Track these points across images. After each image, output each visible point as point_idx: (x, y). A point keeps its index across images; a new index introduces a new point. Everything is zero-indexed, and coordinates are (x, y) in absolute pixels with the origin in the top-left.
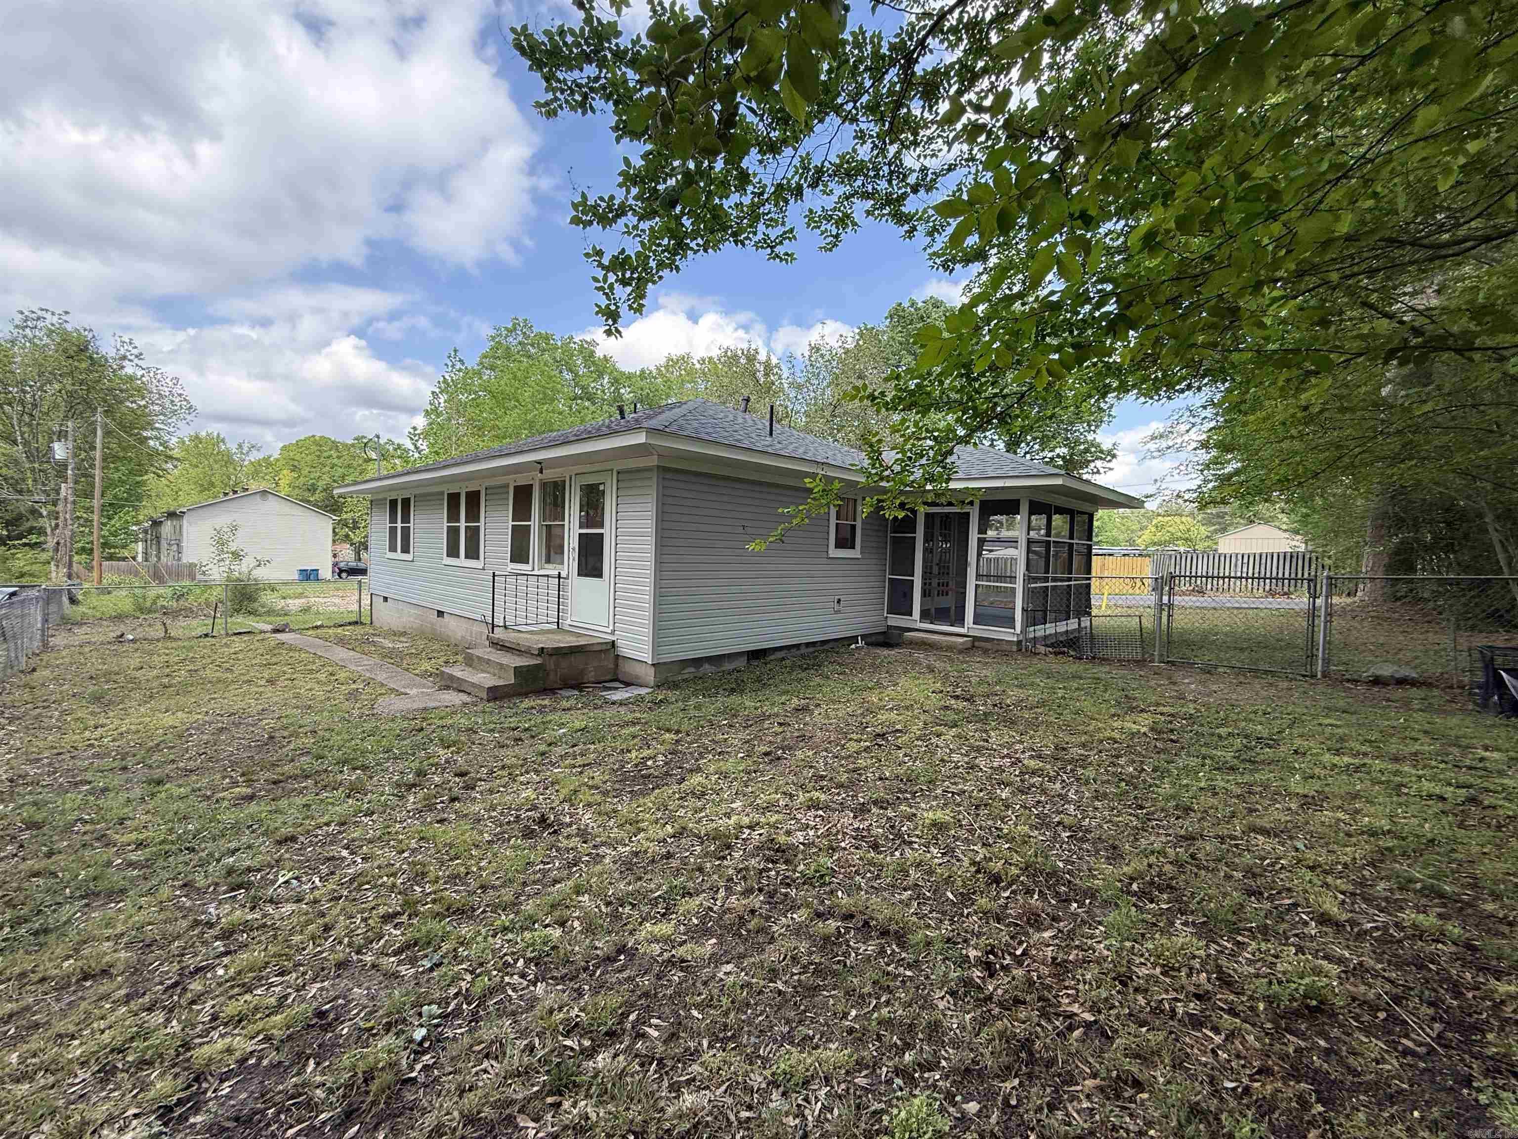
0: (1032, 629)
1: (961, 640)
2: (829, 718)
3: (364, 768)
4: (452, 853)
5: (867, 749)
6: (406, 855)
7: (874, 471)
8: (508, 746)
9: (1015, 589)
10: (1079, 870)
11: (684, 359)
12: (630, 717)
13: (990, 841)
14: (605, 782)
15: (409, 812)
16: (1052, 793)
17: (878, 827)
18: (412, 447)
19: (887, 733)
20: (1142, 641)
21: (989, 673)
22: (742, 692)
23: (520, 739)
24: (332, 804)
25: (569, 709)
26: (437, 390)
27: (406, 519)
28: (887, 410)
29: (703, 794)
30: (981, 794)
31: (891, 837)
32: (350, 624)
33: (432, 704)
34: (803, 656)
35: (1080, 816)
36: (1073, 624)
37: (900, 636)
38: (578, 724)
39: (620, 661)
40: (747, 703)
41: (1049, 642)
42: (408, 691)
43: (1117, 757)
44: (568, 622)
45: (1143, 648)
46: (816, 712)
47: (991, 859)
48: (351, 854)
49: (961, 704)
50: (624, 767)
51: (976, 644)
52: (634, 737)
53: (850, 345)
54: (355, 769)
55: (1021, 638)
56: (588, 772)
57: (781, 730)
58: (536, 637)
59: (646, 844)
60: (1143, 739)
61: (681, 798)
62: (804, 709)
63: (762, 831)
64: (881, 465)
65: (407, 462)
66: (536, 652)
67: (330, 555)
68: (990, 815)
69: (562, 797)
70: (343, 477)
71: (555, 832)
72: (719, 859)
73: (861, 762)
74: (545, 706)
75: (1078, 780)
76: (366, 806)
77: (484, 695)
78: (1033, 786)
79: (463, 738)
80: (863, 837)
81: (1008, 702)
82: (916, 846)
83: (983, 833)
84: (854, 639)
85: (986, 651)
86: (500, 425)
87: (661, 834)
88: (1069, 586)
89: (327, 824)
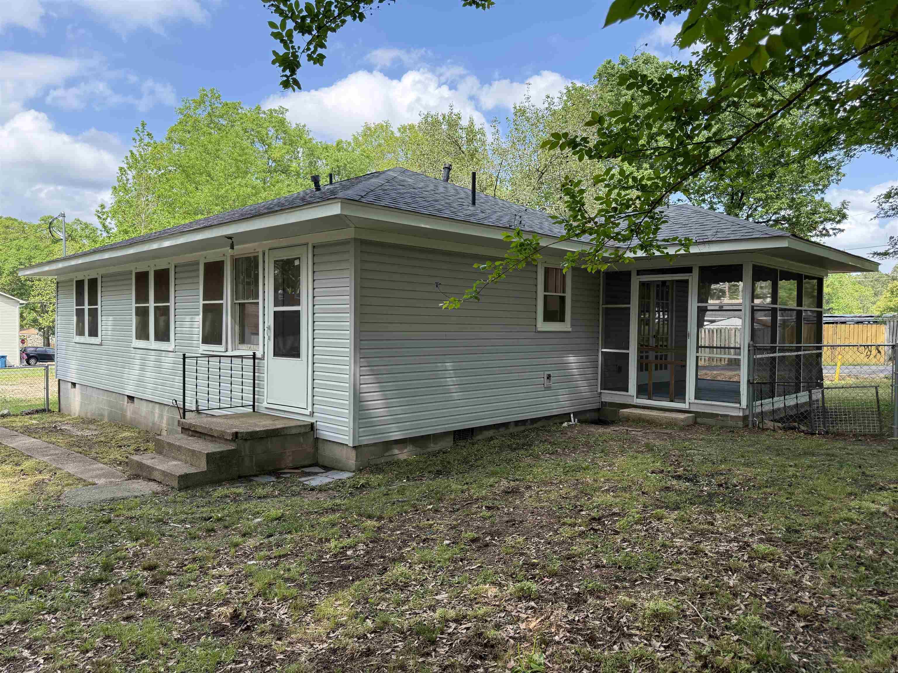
0: (758, 403)
1: (682, 416)
2: (540, 501)
3: (48, 562)
4: (139, 652)
5: (582, 534)
6: (90, 654)
7: (575, 224)
8: (200, 538)
9: (739, 360)
10: (817, 664)
11: (384, 128)
12: (329, 504)
13: (718, 633)
14: (302, 574)
15: (94, 609)
16: (785, 580)
17: (594, 619)
18: (100, 227)
19: (603, 516)
20: (880, 414)
21: (713, 451)
22: (448, 474)
23: (213, 530)
24: (15, 601)
25: (264, 497)
26: (125, 166)
27: (93, 301)
28: (591, 157)
29: (407, 585)
30: (707, 582)
31: (609, 629)
32: (37, 412)
33: (119, 495)
34: (512, 435)
35: (815, 605)
36: (803, 397)
37: (616, 413)
38: (274, 513)
39: (320, 445)
40: (454, 487)
41: (777, 417)
42: (96, 481)
43: (855, 539)
44: (265, 404)
45: (880, 421)
46: (527, 495)
47: (718, 652)
48: (33, 654)
49: (685, 485)
50: (322, 557)
51: (699, 420)
52: (333, 525)
53: (558, 107)
54: (39, 564)
55: (747, 413)
56: (284, 563)
57: (489, 514)
58: (230, 422)
59: (345, 640)
60: (883, 519)
61: (382, 590)
62: (513, 492)
63: (469, 625)
64: (583, 217)
65: (95, 242)
66: (230, 438)
67: (18, 341)
68: (716, 604)
69: (256, 590)
70: (30, 259)
71: (248, 628)
72: (422, 656)
73: (576, 549)
74: (239, 495)
75: (812, 564)
76: (49, 603)
77: (175, 484)
78: (764, 571)
79: (152, 530)
80: (578, 630)
81: (735, 481)
82: (636, 639)
83: (709, 624)
84: (566, 417)
85: (709, 428)
86: (192, 201)
87: (361, 630)
88: (798, 356)
89: (9, 623)
